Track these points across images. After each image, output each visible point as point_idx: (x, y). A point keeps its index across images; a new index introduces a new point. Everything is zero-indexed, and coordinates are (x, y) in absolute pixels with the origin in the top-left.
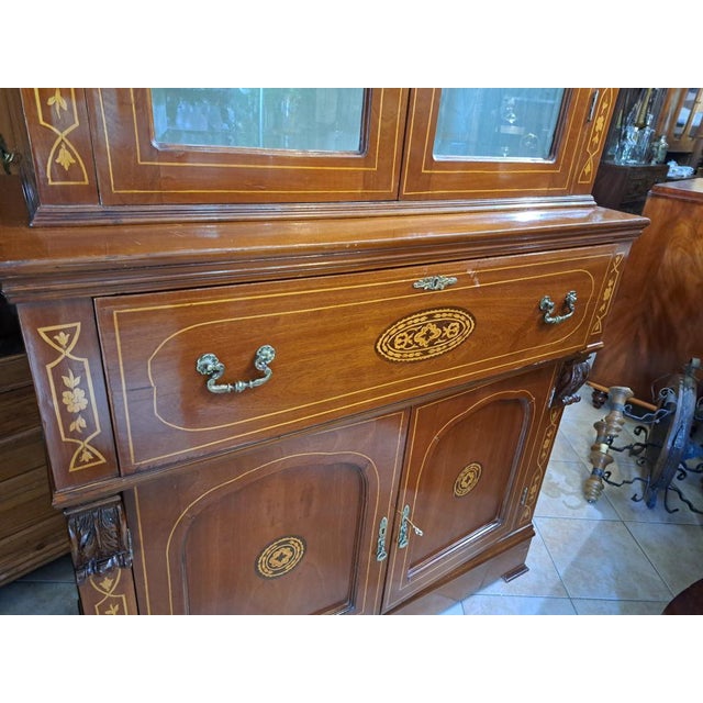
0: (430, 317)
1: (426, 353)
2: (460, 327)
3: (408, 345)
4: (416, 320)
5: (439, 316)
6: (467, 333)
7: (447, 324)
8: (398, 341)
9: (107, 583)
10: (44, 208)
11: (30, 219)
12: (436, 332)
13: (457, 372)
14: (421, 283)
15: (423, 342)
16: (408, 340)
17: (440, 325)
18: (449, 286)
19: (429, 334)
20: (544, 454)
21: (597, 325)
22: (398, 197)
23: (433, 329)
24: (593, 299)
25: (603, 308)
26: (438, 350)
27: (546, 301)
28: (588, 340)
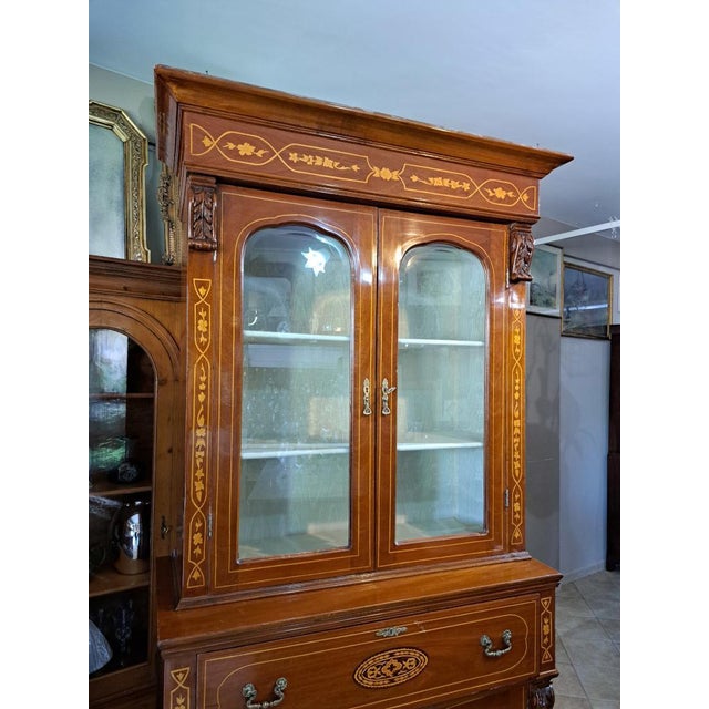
0: (392, 655)
1: (392, 681)
2: (416, 662)
3: (378, 676)
4: (381, 657)
5: (400, 653)
6: (423, 665)
7: (406, 659)
8: (369, 673)
10: (183, 600)
11: (176, 607)
12: (398, 665)
13: (420, 696)
14: (381, 632)
15: (389, 673)
16: (377, 672)
17: (400, 660)
18: (401, 633)
19: (392, 667)
21: (547, 655)
22: (375, 569)
23: (395, 663)
24: (531, 635)
25: (546, 640)
26: (401, 679)
27: (485, 639)
28: (542, 667)
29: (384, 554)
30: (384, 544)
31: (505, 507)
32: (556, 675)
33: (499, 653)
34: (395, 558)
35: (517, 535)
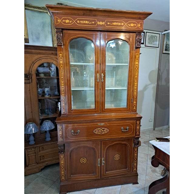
0: (101, 128)
2: (106, 130)
4: (99, 129)
5: (103, 128)
6: (108, 131)
7: (104, 130)
8: (96, 131)
9: (62, 156)
10: (62, 115)
11: (60, 116)
12: (102, 131)
14: (99, 124)
15: (101, 132)
16: (98, 131)
17: (103, 130)
18: (103, 125)
19: (101, 131)
20: (136, 157)
21: (138, 133)
22: (100, 113)
23: (102, 130)
24: (134, 129)
25: (138, 130)
26: (103, 133)
27: (122, 128)
28: (136, 135)
29: (102, 110)
30: (102, 108)
31: (132, 102)
32: (140, 137)
33: (125, 131)
34: (105, 111)
35: (135, 108)
